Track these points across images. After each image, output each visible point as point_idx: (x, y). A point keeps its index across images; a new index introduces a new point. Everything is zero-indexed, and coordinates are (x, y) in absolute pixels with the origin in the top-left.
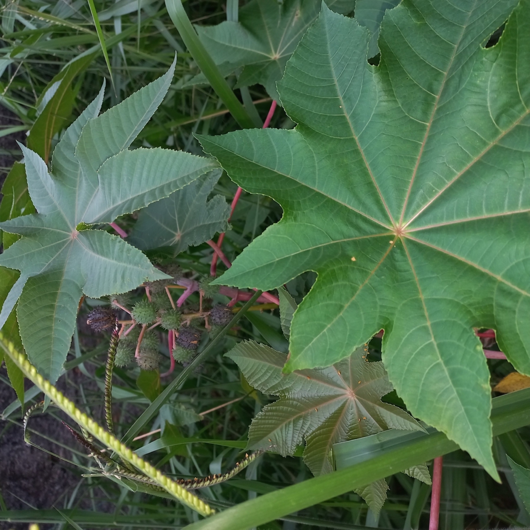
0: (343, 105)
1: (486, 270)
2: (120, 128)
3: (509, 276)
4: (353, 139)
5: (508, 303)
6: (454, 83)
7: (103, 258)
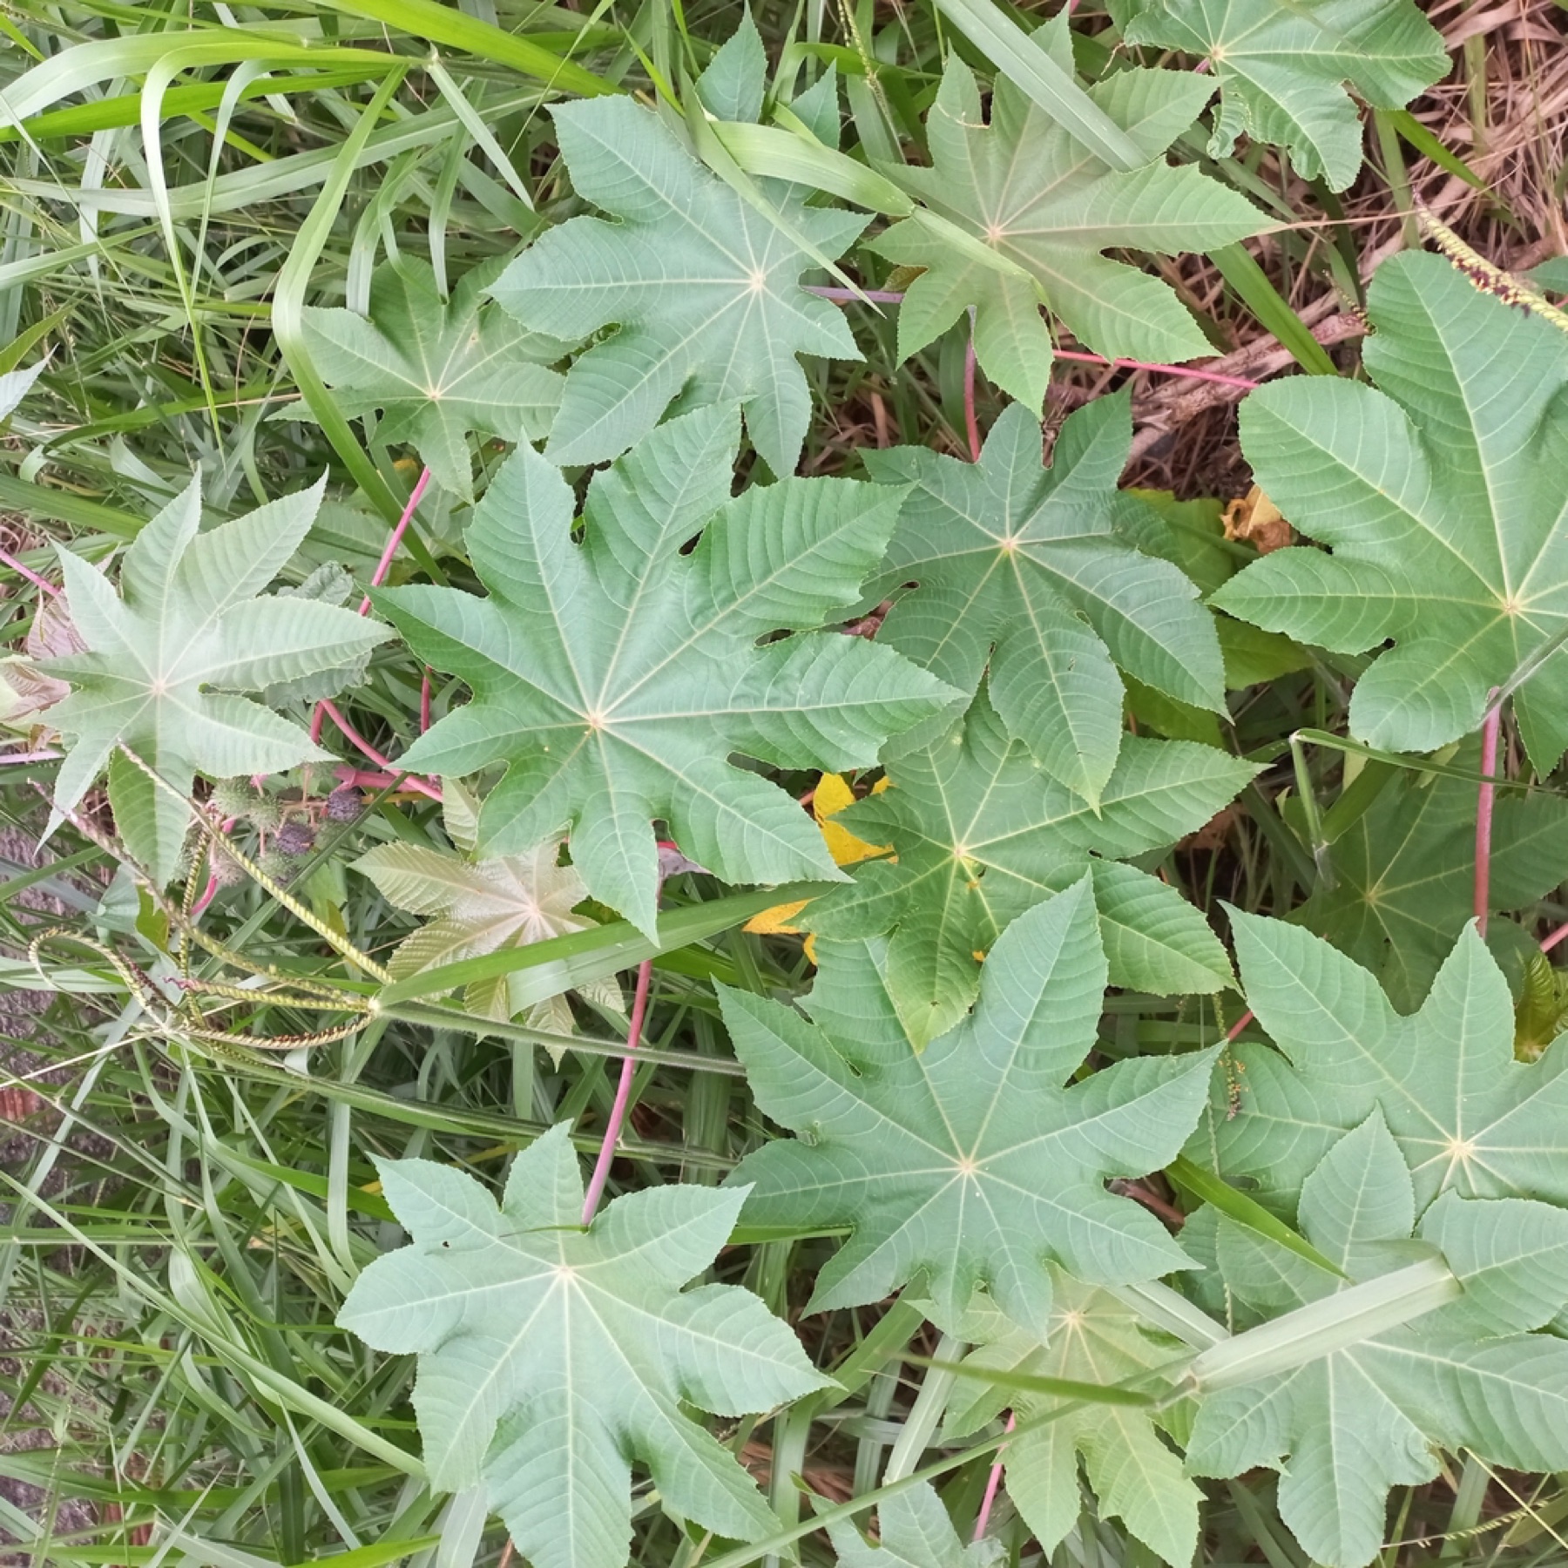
0: (543, 573)
1: (669, 767)
2: (241, 553)
3: (689, 774)
4: (551, 615)
5: (684, 798)
6: (657, 573)
7: (229, 728)
